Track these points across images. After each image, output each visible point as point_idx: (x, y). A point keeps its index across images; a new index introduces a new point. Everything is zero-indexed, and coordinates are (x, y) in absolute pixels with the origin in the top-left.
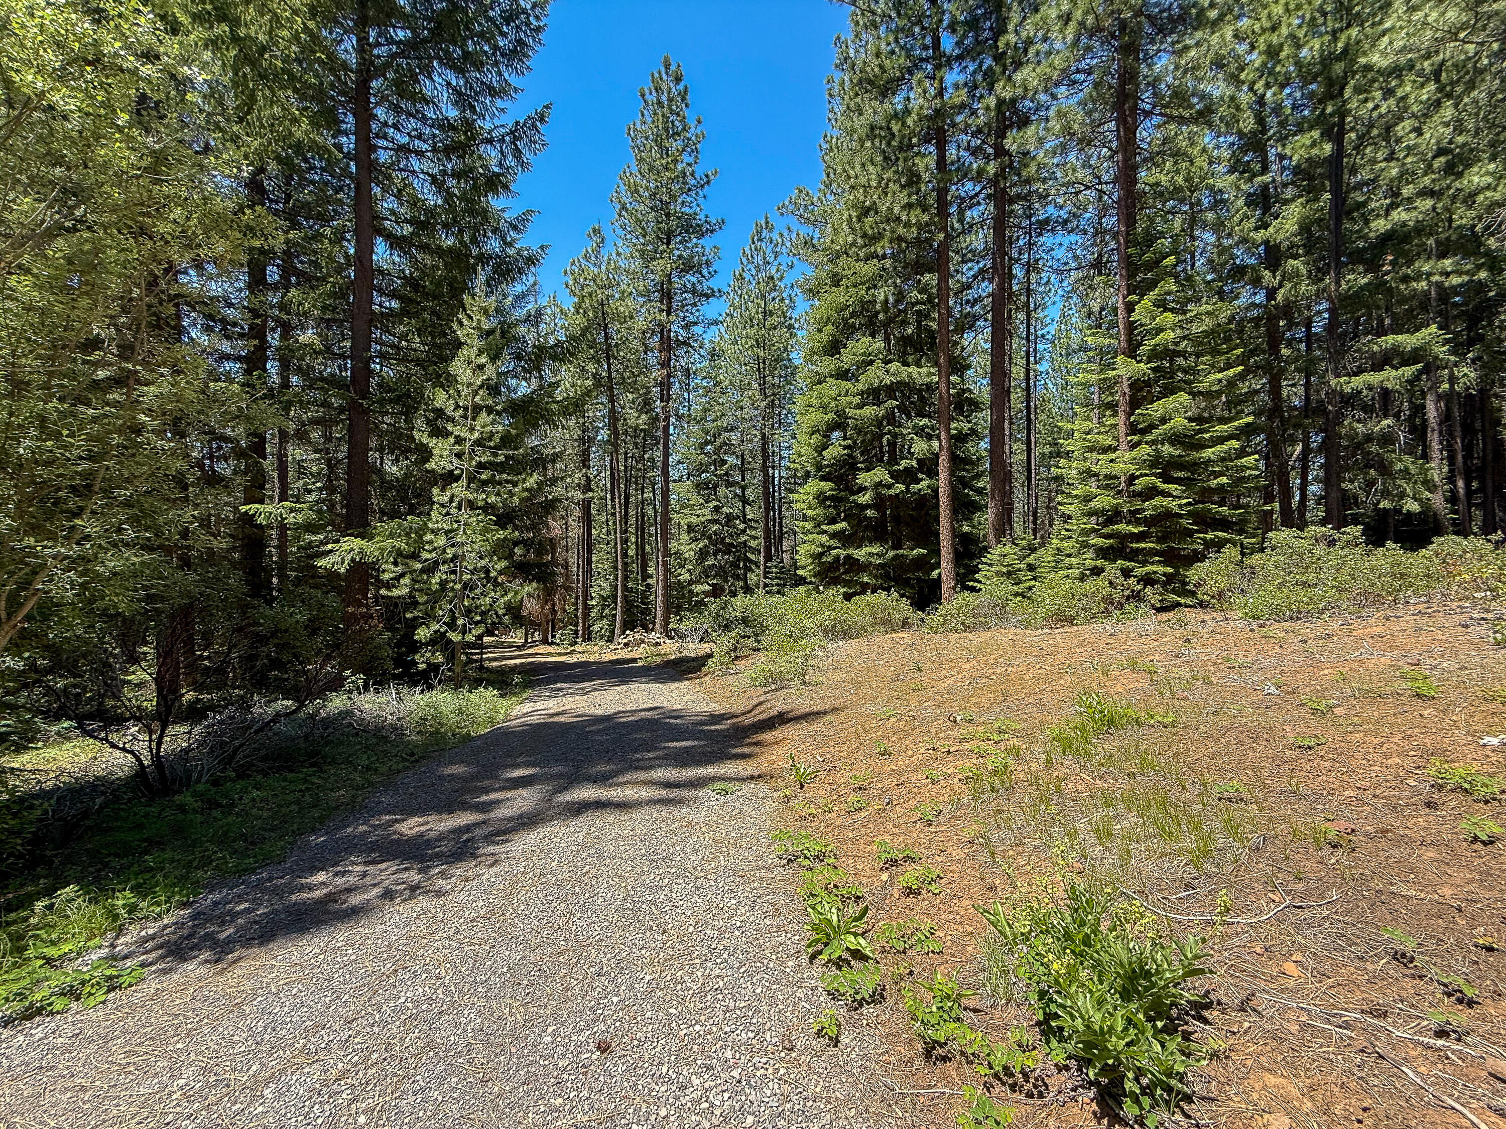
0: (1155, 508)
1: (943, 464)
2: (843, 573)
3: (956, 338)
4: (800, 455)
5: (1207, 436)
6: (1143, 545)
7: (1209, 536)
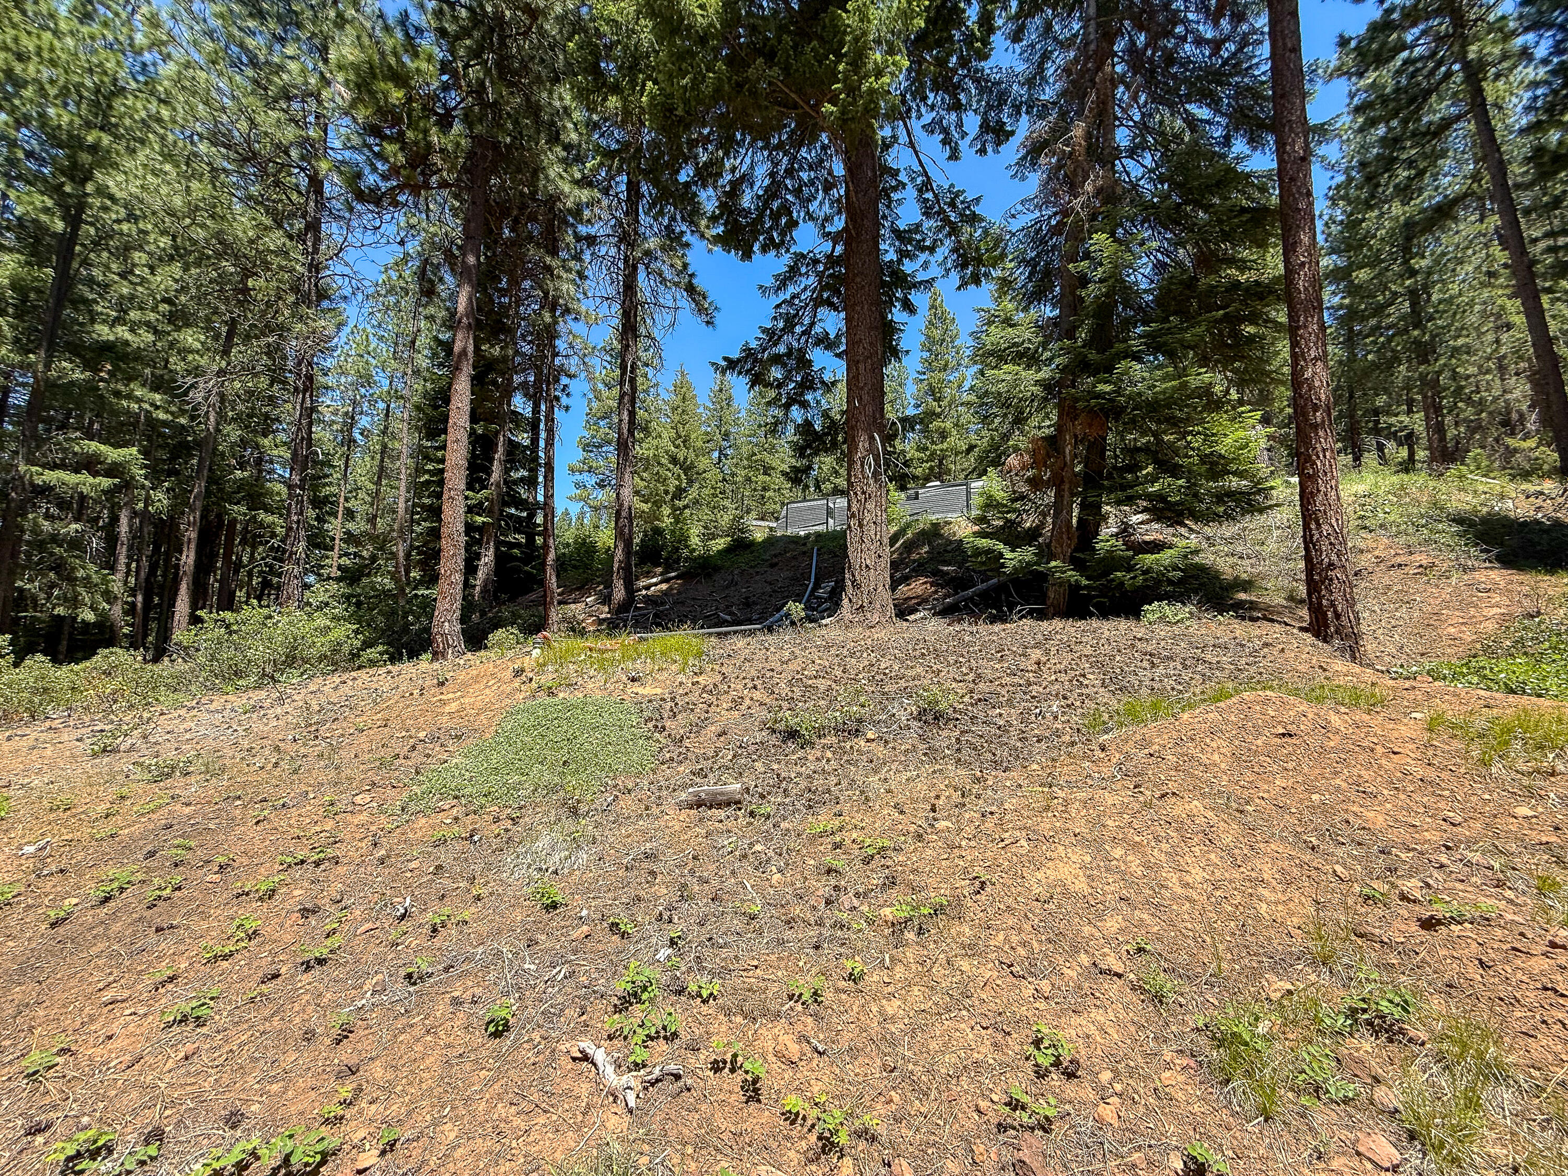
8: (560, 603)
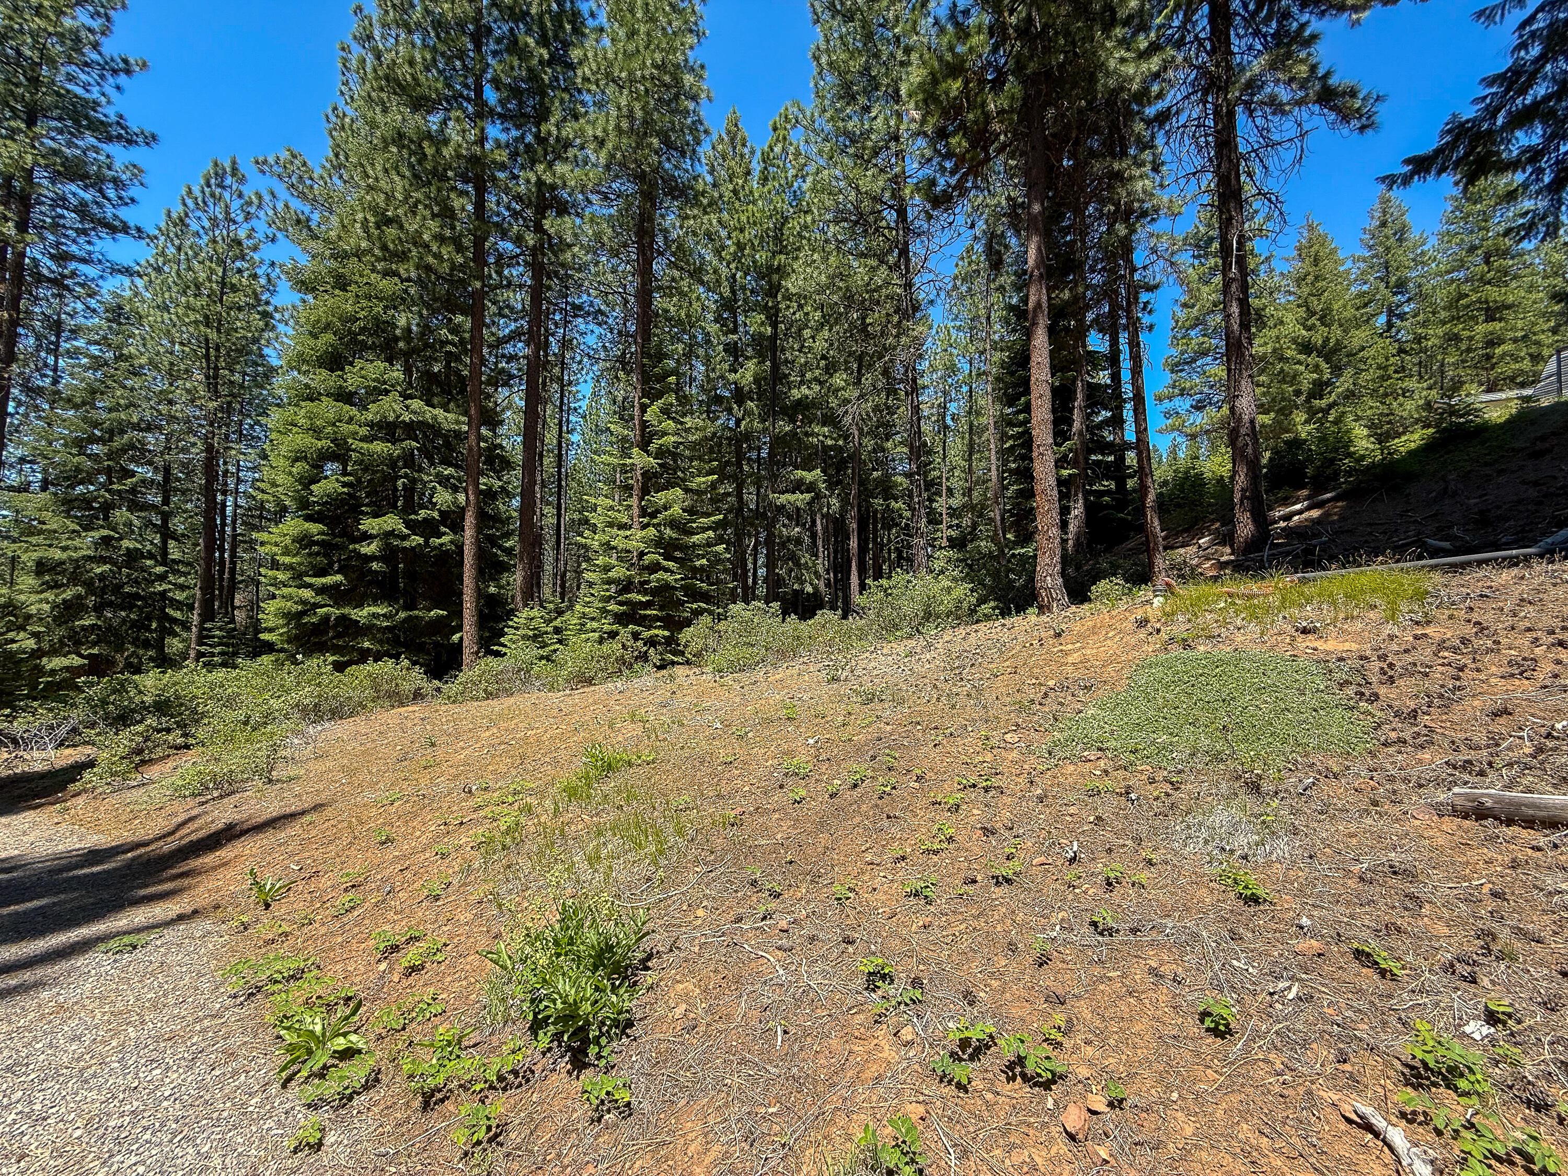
0: (658, 580)
1: (470, 520)
2: (333, 638)
3: (490, 390)
4: (274, 484)
5: (694, 525)
6: (649, 612)
7: (695, 606)
8: (1165, 548)
